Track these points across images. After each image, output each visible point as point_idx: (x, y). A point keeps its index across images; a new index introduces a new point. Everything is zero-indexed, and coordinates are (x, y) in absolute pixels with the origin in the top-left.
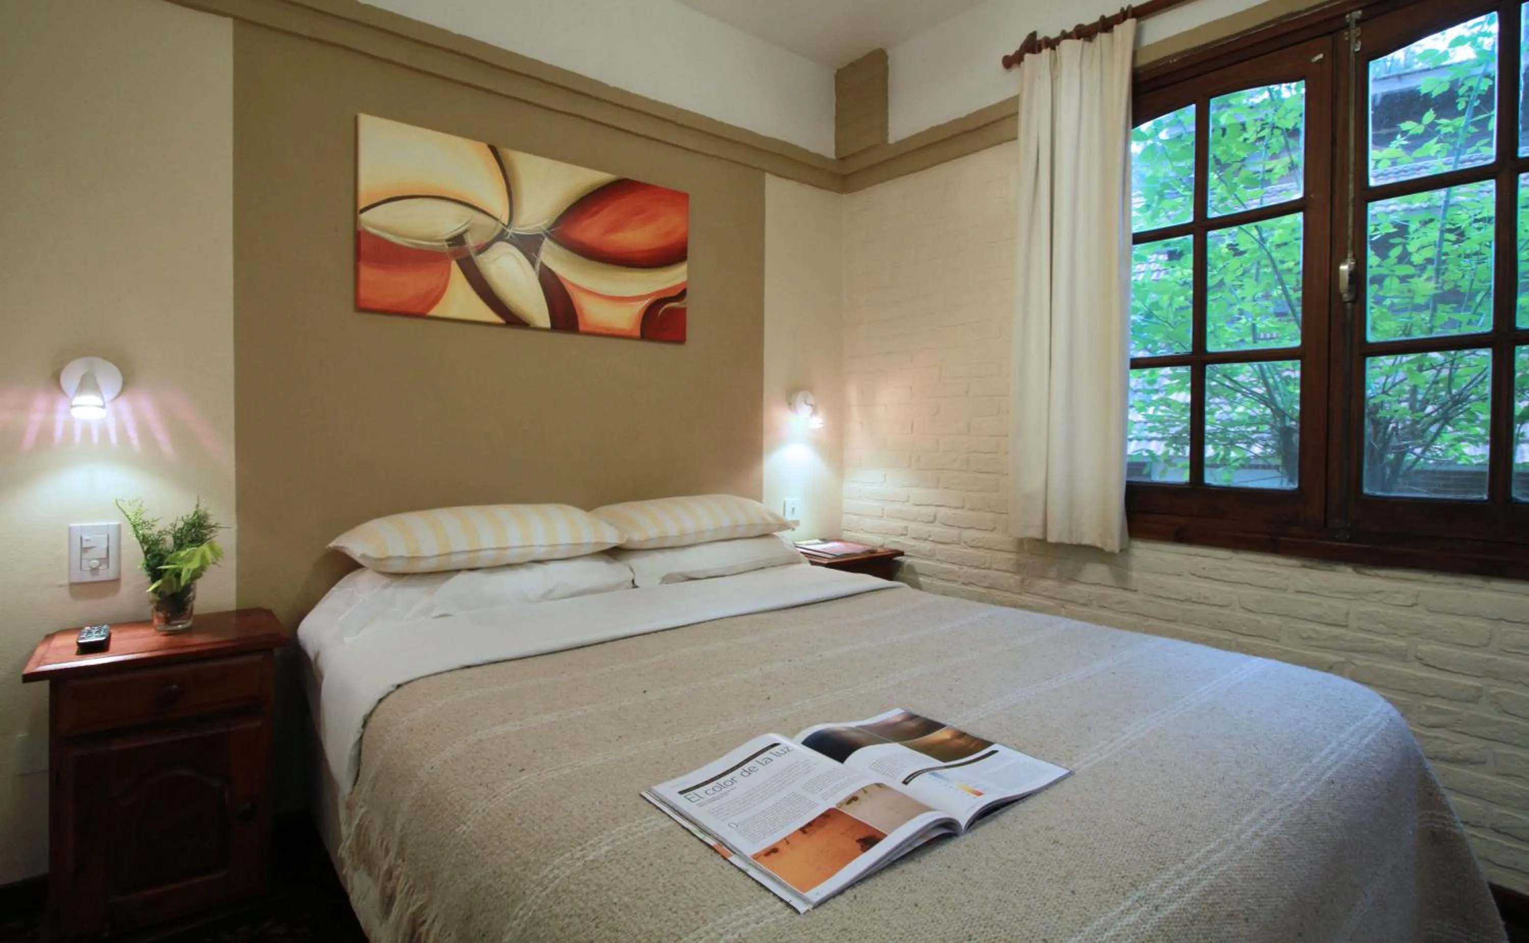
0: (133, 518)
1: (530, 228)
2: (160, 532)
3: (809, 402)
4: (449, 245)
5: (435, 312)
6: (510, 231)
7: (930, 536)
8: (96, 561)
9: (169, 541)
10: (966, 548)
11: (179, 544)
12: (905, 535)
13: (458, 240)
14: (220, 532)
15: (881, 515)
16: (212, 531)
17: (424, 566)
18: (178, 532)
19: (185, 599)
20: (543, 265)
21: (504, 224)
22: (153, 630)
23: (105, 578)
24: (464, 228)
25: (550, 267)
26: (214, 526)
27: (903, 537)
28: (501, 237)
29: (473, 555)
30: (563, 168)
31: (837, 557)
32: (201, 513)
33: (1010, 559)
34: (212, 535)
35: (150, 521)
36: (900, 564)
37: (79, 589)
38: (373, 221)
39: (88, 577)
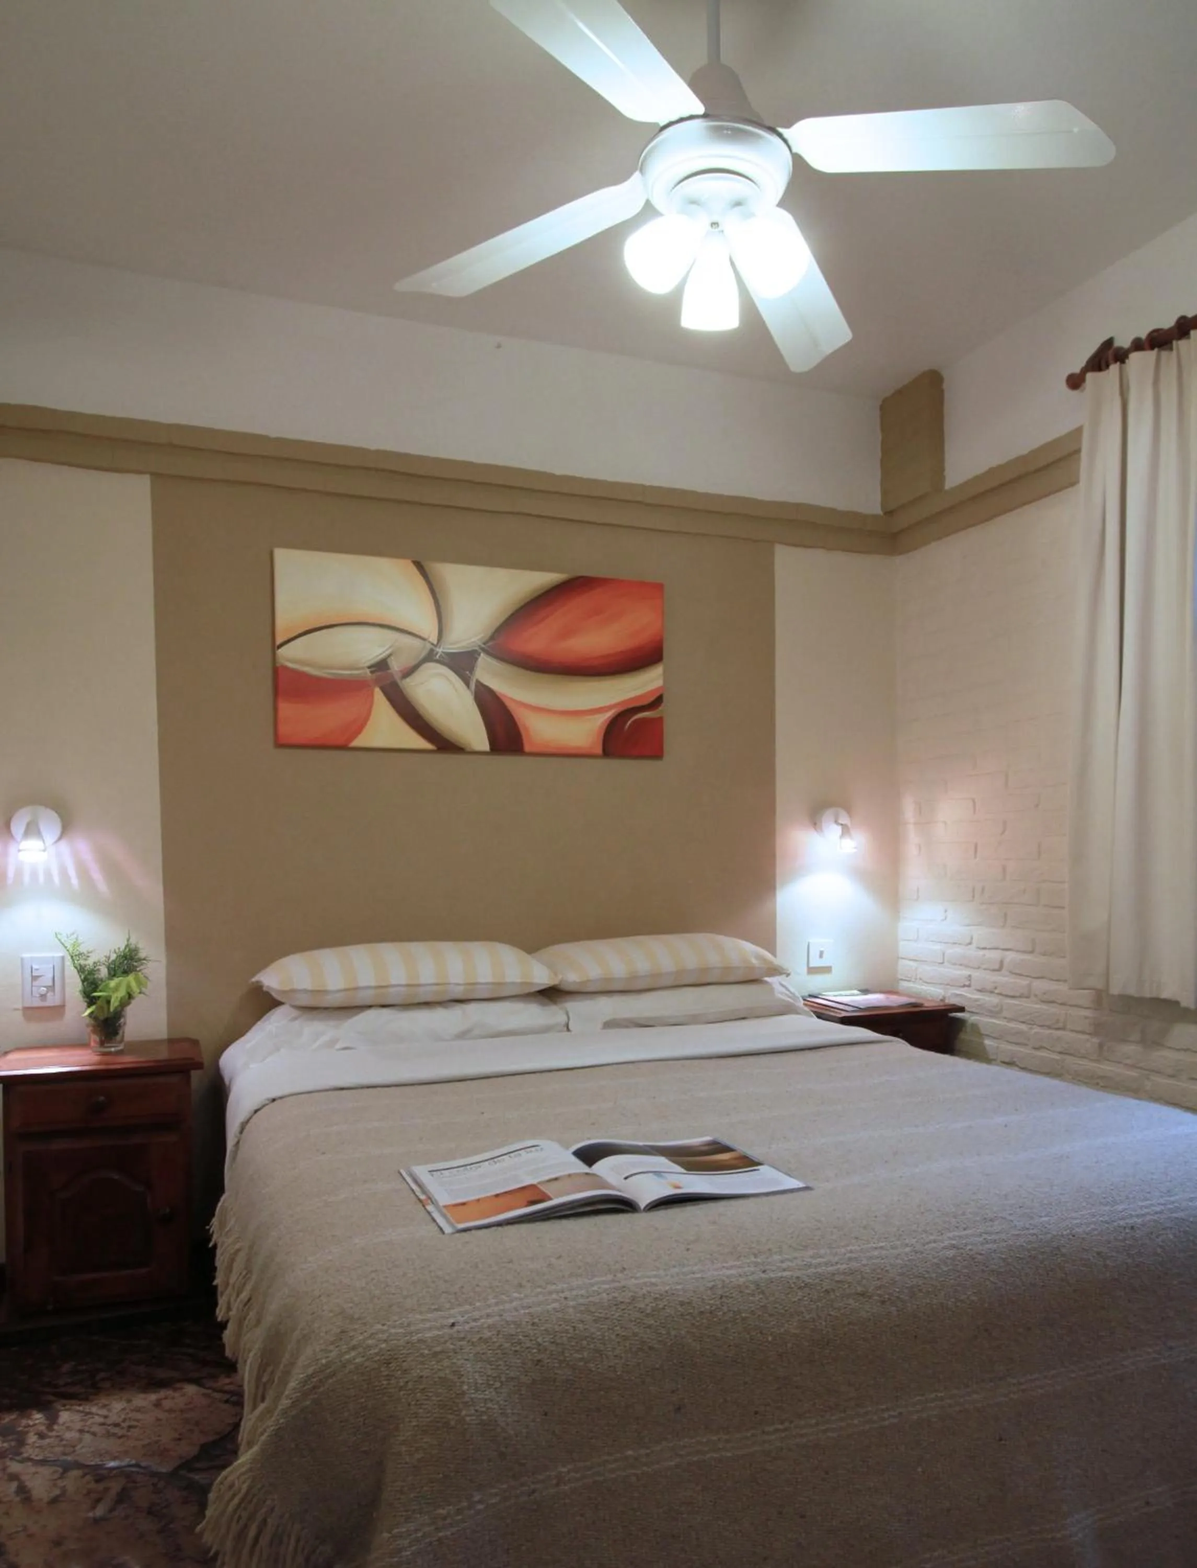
0: (71, 950)
1: (464, 644)
2: (95, 963)
3: (840, 821)
4: (372, 672)
5: (357, 743)
6: (440, 650)
7: (996, 988)
8: (45, 989)
9: (104, 972)
10: (1037, 1003)
11: (113, 974)
12: (969, 986)
13: (381, 666)
14: (150, 964)
15: (941, 961)
16: (142, 964)
17: (329, 1001)
18: (112, 963)
19: (117, 1024)
20: (479, 684)
21: (433, 644)
22: (89, 1051)
23: (52, 1005)
24: (388, 652)
25: (486, 683)
26: (144, 959)
27: (966, 988)
28: (430, 657)
29: (383, 990)
30: (502, 576)
31: (860, 1009)
32: (133, 946)
33: (1086, 1018)
34: (142, 967)
35: (85, 952)
36: (961, 1023)
37: (31, 1013)
38: (291, 655)
39: (37, 1003)
